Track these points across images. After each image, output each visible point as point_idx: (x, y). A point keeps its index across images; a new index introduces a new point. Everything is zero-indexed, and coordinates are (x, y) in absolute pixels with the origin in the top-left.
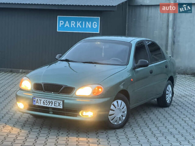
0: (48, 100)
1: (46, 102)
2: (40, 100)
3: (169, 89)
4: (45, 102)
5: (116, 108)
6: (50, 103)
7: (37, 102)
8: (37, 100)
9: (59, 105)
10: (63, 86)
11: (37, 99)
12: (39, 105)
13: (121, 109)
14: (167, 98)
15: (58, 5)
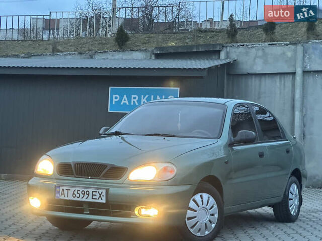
0: (81, 190)
1: (78, 193)
2: (68, 190)
3: (294, 190)
4: (76, 193)
5: (199, 207)
6: (84, 194)
7: (62, 194)
8: (63, 190)
9: (100, 196)
10: (107, 166)
11: (63, 188)
12: (66, 198)
13: (208, 209)
14: (291, 206)
15: (110, 68)
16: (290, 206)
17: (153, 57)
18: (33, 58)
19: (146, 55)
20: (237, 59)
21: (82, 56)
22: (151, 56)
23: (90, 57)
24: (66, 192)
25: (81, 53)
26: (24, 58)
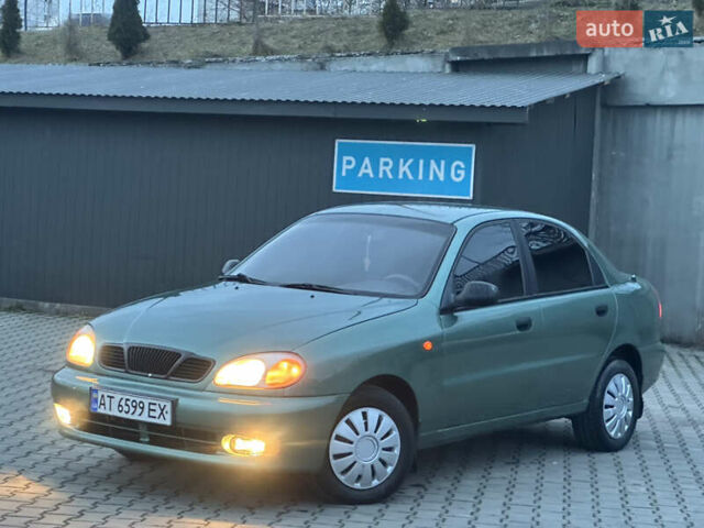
0: (132, 399)
1: (126, 404)
2: (111, 397)
3: (618, 387)
4: (123, 403)
5: (357, 434)
6: (135, 407)
7: (101, 404)
8: (103, 396)
9: (162, 413)
10: (180, 355)
11: (104, 393)
12: (108, 412)
13: (378, 439)
14: (608, 420)
15: (335, 103)
16: (605, 419)
17: (448, 69)
18: (208, 66)
19: (434, 65)
20: (624, 74)
21: (305, 65)
22: (444, 67)
23: (318, 67)
24: (107, 400)
25: (302, 58)
26: (189, 68)
